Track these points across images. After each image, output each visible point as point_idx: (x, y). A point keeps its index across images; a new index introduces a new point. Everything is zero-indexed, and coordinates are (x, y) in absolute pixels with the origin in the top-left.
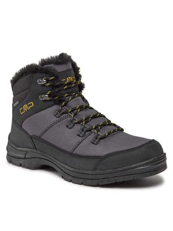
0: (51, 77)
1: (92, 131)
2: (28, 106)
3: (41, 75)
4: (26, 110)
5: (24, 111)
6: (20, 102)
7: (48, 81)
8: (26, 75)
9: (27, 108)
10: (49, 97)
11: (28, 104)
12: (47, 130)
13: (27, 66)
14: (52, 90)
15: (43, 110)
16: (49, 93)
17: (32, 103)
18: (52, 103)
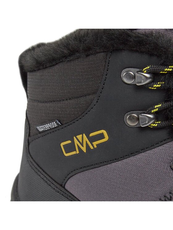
0: (167, 66)
3: (135, 57)
4: (84, 149)
5: (78, 152)
6: (62, 124)
7: (156, 76)
8: (87, 56)
9: (87, 144)
10: (156, 118)
11: (92, 135)
14: (166, 101)
15: (138, 152)
16: (159, 108)
17: (104, 132)
18: (163, 134)
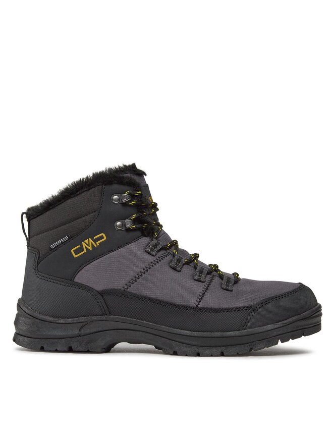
1: (212, 274)
2: (95, 241)
4: (90, 248)
5: (85, 251)
7: (132, 196)
9: (92, 244)
10: (134, 223)
11: (95, 238)
12: (137, 280)
13: (93, 174)
14: (139, 212)
15: (124, 245)
16: (135, 216)
